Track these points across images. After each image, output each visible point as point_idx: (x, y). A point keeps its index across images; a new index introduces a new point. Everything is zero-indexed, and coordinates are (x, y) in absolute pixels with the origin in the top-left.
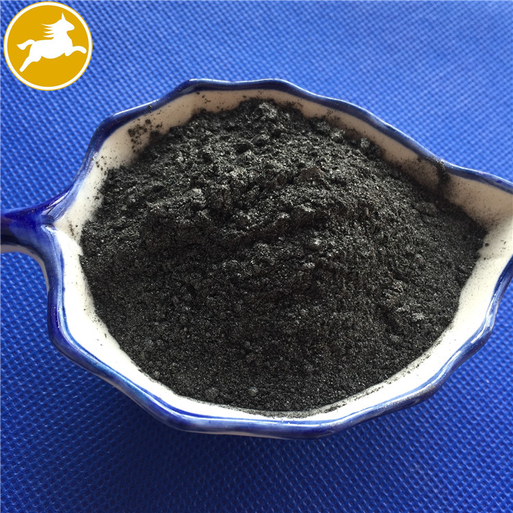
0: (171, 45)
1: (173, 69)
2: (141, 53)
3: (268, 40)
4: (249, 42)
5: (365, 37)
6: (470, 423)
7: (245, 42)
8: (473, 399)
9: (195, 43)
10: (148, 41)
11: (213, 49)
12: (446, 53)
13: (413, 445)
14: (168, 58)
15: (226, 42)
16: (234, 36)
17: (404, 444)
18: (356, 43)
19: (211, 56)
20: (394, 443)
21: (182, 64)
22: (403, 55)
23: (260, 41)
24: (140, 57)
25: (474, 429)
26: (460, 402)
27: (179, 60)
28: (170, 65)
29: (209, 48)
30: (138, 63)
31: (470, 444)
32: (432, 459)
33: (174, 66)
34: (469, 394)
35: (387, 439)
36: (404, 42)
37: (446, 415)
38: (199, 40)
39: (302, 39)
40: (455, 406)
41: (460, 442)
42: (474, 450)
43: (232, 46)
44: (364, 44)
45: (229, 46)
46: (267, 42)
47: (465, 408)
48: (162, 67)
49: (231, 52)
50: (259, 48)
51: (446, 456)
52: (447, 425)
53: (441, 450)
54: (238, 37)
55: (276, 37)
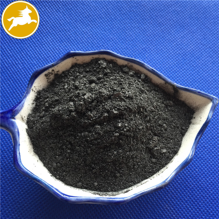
0: (66, 27)
1: (67, 38)
2: (54, 32)
3: (107, 23)
4: (99, 25)
5: (149, 20)
6: (189, 188)
7: (97, 25)
8: (191, 177)
9: (76, 26)
10: (56, 26)
11: (84, 28)
12: (184, 25)
13: (165, 197)
14: (65, 34)
15: (89, 25)
16: (93, 22)
17: (162, 197)
18: (145, 23)
19: (83, 31)
20: (158, 196)
21: (71, 36)
22: (165, 27)
23: (104, 24)
24: (53, 33)
25: (191, 190)
26: (185, 179)
27: (70, 34)
28: (66, 36)
29: (82, 28)
30: (53, 36)
31: (189, 196)
32: (173, 203)
33: (67, 37)
34: (189, 175)
35: (155, 195)
36: (166, 21)
37: (179, 184)
38: (78, 25)
39: (122, 22)
40: (183, 181)
41: (185, 196)
42: (191, 199)
43: (92, 26)
44: (148, 23)
45: (91, 27)
46: (107, 24)
47: (187, 181)
48: (62, 38)
49: (92, 30)
50: (104, 27)
51: (179, 201)
52: (179, 188)
53: (177, 199)
54: (94, 22)
55: (111, 22)
